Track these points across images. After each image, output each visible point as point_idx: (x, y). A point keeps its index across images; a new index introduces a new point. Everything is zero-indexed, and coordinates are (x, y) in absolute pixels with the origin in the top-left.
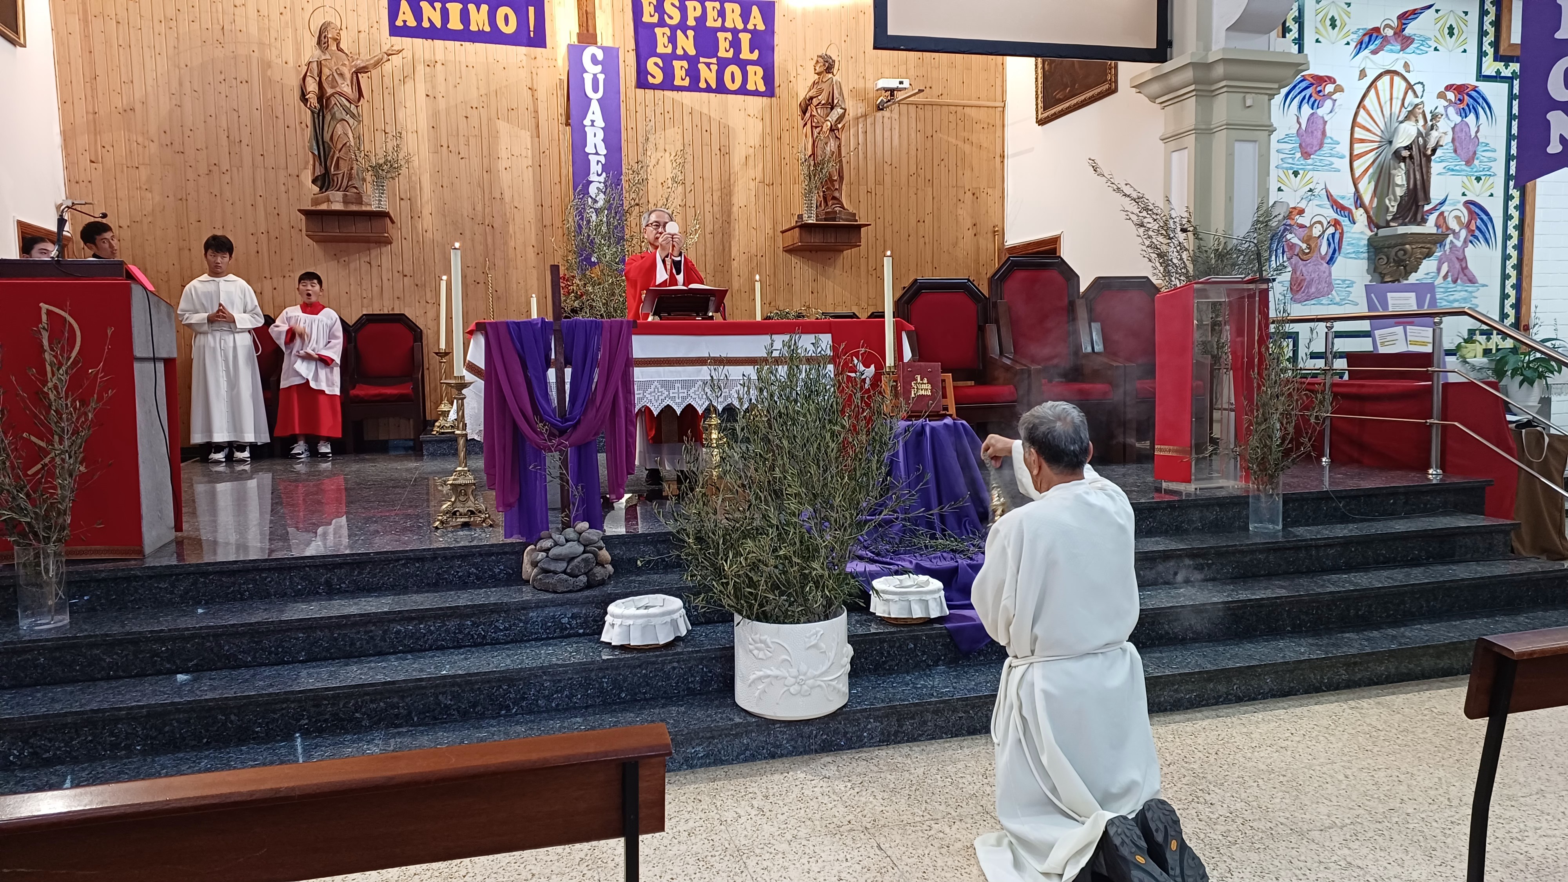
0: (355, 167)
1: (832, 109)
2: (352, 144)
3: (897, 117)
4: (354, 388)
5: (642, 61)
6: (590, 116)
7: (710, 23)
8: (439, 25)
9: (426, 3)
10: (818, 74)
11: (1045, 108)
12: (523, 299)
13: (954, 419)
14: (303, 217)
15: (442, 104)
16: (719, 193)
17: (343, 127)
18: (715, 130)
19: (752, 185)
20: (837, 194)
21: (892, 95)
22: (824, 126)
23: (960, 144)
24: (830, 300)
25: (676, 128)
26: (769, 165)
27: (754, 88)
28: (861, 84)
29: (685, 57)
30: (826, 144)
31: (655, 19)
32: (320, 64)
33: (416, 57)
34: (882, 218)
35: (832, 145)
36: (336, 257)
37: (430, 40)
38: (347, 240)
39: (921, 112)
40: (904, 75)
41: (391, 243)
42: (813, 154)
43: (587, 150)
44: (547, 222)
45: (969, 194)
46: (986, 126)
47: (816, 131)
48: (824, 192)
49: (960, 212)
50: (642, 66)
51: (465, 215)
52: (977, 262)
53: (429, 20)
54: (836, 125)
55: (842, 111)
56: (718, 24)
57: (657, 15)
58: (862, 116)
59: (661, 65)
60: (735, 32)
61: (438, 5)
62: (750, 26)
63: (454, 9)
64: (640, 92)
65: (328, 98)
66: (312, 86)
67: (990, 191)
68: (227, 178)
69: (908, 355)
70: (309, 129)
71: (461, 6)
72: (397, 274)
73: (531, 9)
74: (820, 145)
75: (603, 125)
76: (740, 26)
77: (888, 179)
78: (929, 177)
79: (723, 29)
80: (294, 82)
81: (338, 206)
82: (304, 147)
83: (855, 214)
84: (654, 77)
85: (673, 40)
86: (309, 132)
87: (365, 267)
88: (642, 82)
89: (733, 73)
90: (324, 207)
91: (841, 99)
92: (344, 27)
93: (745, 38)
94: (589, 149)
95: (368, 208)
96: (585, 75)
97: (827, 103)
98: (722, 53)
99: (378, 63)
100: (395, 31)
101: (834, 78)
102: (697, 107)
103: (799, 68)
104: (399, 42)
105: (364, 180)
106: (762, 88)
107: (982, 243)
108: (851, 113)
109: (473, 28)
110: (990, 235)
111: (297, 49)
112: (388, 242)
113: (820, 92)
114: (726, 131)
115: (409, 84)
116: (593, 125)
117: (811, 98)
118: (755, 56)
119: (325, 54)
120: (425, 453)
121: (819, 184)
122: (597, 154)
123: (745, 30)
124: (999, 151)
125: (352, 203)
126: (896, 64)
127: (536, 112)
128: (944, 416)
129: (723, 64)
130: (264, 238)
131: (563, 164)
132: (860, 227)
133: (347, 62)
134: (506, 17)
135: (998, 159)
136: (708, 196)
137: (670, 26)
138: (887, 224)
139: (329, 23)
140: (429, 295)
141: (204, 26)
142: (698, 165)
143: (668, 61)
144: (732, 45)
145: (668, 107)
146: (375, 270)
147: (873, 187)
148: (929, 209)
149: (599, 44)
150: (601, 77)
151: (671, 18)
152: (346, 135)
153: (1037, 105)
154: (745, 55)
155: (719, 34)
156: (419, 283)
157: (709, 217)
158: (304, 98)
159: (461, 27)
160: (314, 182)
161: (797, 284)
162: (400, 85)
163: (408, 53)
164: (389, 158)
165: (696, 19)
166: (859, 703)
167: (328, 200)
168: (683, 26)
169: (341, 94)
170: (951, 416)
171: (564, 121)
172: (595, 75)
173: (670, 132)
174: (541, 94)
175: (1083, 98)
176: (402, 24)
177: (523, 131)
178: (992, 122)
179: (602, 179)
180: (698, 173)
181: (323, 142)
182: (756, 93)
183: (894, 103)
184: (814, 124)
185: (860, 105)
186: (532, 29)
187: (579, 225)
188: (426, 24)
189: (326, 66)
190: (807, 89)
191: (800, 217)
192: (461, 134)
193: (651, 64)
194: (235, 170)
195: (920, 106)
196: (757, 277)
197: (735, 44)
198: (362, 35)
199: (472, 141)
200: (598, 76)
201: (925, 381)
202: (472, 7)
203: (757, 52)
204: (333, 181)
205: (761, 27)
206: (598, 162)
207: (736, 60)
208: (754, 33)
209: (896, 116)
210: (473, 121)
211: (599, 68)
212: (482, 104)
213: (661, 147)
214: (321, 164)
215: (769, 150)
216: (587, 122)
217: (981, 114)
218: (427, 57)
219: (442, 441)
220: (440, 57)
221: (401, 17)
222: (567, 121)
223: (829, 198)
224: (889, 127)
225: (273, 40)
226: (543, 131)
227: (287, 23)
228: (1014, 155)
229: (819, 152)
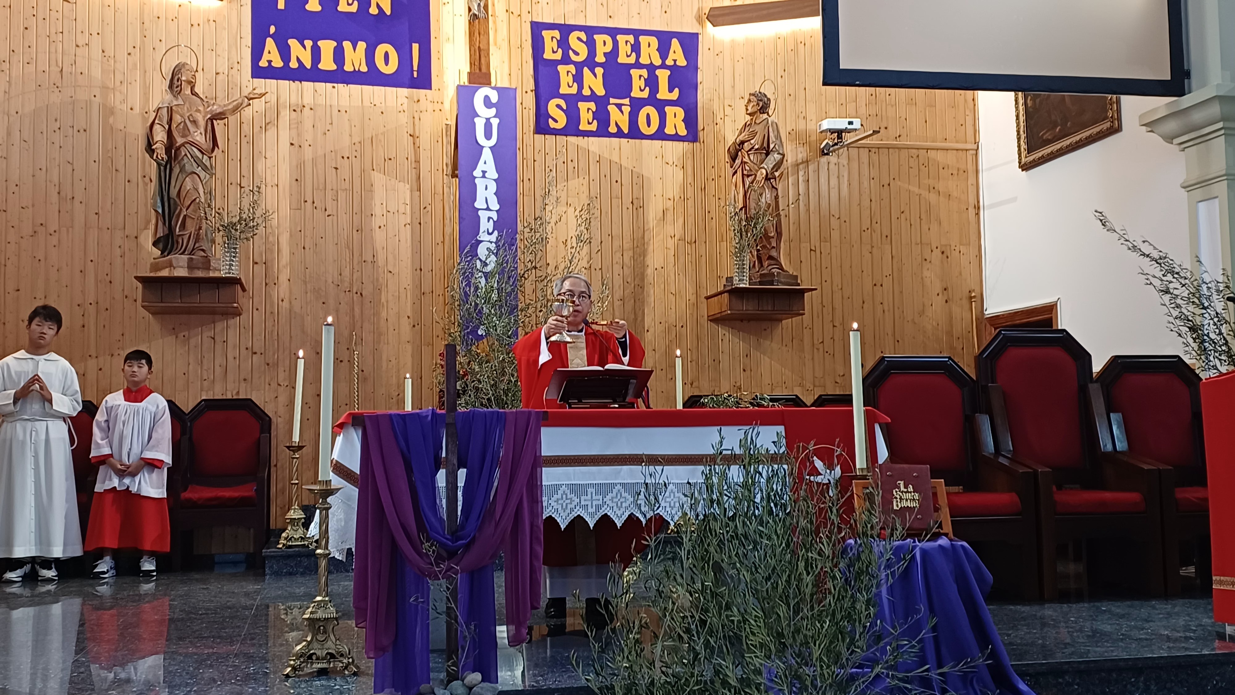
0: (204, 226)
1: (767, 154)
2: (203, 200)
3: (845, 163)
4: (185, 490)
5: (542, 103)
6: (481, 166)
7: (622, 59)
8: (308, 65)
9: (295, 41)
10: (750, 114)
11: (1030, 151)
12: (394, 380)
13: (951, 540)
14: (140, 285)
15: (308, 153)
16: (631, 253)
17: (193, 181)
18: (626, 180)
19: (671, 243)
20: (774, 253)
21: (840, 137)
22: (759, 174)
23: (925, 193)
24: (766, 380)
25: (581, 178)
26: (691, 220)
27: (674, 132)
28: (801, 126)
29: (593, 97)
30: (761, 195)
31: (558, 56)
32: (170, 110)
33: (281, 101)
34: (829, 281)
35: (767, 196)
36: (174, 331)
37: (297, 82)
38: (189, 311)
39: (875, 157)
40: (854, 114)
41: (240, 315)
42: (745, 206)
43: (477, 205)
44: (426, 288)
45: (937, 252)
46: (955, 172)
47: (748, 181)
48: (758, 251)
49: (926, 273)
50: (542, 108)
51: (330, 281)
52: (950, 333)
53: (298, 60)
54: (772, 173)
55: (780, 157)
56: (632, 60)
57: (560, 51)
58: (803, 162)
59: (565, 107)
60: (651, 68)
61: (308, 43)
62: (669, 62)
63: (327, 47)
64: (539, 138)
65: (178, 149)
66: (160, 135)
67: (962, 249)
68: (54, 240)
69: (883, 453)
70: (153, 184)
71: (335, 44)
72: (245, 351)
73: (416, 47)
74: (753, 196)
75: (496, 176)
76: (657, 62)
77: (835, 235)
78: (886, 232)
79: (638, 65)
80: (139, 131)
81: (182, 272)
82: (146, 205)
83: (797, 276)
84: (556, 121)
85: (578, 78)
86: (153, 187)
87: (207, 342)
88: (542, 127)
89: (648, 116)
90: (165, 273)
91: (778, 142)
92: (200, 69)
93: (663, 75)
94: (479, 204)
95: (216, 274)
96: (476, 120)
97: (762, 148)
98: (636, 93)
99: (237, 109)
100: (258, 72)
101: (770, 119)
102: (606, 155)
103: (727, 108)
104: (262, 84)
105: (213, 241)
106: (683, 132)
107: (956, 310)
108: (790, 159)
109: (348, 68)
110: (965, 302)
111: (145, 94)
112: (237, 313)
113: (754, 134)
114: (640, 182)
115: (272, 132)
116: (484, 176)
117: (742, 143)
118: (675, 95)
119: (177, 99)
120: (267, 571)
121: (752, 242)
122: (488, 209)
123: (663, 66)
124: (972, 200)
125: (198, 268)
126: (843, 101)
127: (417, 161)
128: (936, 536)
129: (637, 105)
130: (92, 309)
131: (447, 222)
132: (803, 291)
133: (201, 108)
134: (386, 55)
135: (972, 211)
136: (618, 256)
137: (575, 63)
138: (835, 288)
139: (184, 64)
140: (281, 375)
141: (40, 68)
142: (606, 221)
143: (572, 101)
144: (647, 82)
145: (572, 155)
146: (219, 347)
147: (818, 245)
148: (887, 271)
149: (493, 85)
150: (495, 122)
151: (577, 54)
152: (197, 190)
153: (1019, 146)
154: (663, 94)
155: (633, 71)
156: (270, 362)
157: (618, 281)
158: (150, 149)
159: (334, 67)
160: (155, 244)
161: (724, 359)
162: (261, 132)
163: (271, 98)
164: (244, 216)
165: (605, 54)
167: (170, 265)
168: (591, 63)
169: (192, 144)
170: (946, 535)
171: (450, 172)
172: (488, 120)
173: (574, 183)
174: (424, 142)
175: (1078, 138)
176: (266, 64)
177: (402, 183)
178: (963, 167)
179: (493, 238)
180: (607, 231)
181: (169, 198)
182: (676, 138)
183: (842, 147)
184: (745, 172)
185: (800, 149)
186: (415, 68)
187: (465, 293)
188: (294, 64)
189: (178, 112)
190: (737, 133)
191: (730, 279)
192: (329, 187)
193: (553, 107)
194: (64, 230)
195: (873, 150)
196: (678, 352)
197: (652, 82)
198: (220, 77)
199: (342, 196)
200: (492, 120)
201: (911, 488)
202: (347, 45)
203: (677, 91)
204: (178, 242)
205: (682, 62)
206: (489, 218)
207: (653, 100)
208: (674, 68)
209: (844, 161)
210: (345, 173)
211: (493, 111)
212: (355, 154)
213: (563, 199)
214: (164, 224)
215: (690, 202)
216: (477, 173)
217: (950, 158)
218: (294, 100)
219: (289, 557)
220: (308, 100)
221: (266, 57)
222: (453, 172)
223: (764, 258)
224: (836, 175)
225: (118, 83)
226: (425, 185)
227: (136, 65)
228: (992, 206)
229: (753, 205)
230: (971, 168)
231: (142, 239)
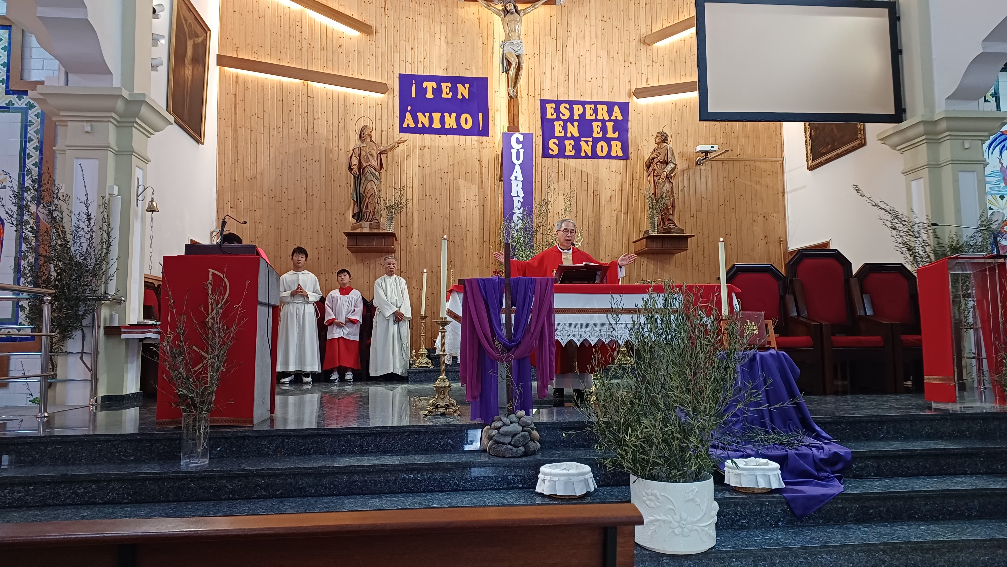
0: (377, 207)
1: (667, 164)
2: (376, 194)
3: (710, 169)
5: (546, 142)
6: (514, 174)
7: (588, 117)
8: (427, 126)
9: (421, 113)
10: (657, 144)
11: (813, 159)
14: (346, 237)
15: (427, 170)
16: (593, 219)
17: (371, 185)
18: (590, 181)
19: (614, 213)
20: (671, 217)
21: (706, 155)
22: (662, 175)
23: (754, 185)
25: (566, 180)
26: (625, 201)
27: (616, 155)
28: (685, 150)
29: (572, 138)
30: (663, 186)
31: (554, 117)
32: (360, 149)
33: (414, 144)
34: (701, 232)
35: (668, 186)
36: (362, 261)
37: (422, 135)
38: (370, 251)
39: (726, 166)
40: (714, 143)
41: (394, 252)
42: (655, 193)
43: (512, 194)
44: (486, 239)
45: (761, 217)
46: (771, 173)
47: (656, 179)
48: (662, 216)
49: (755, 228)
50: (546, 144)
51: (438, 235)
52: (768, 260)
53: (422, 123)
54: (670, 174)
55: (674, 165)
56: (593, 117)
57: (555, 114)
58: (686, 169)
59: (557, 143)
60: (603, 121)
61: (427, 115)
62: (613, 118)
63: (437, 116)
64: (545, 160)
65: (364, 169)
66: (355, 162)
67: (775, 215)
68: (304, 216)
71: (440, 114)
73: (481, 115)
74: (659, 186)
75: (522, 179)
76: (607, 118)
77: (704, 208)
78: (733, 206)
79: (596, 120)
80: (344, 160)
82: (348, 198)
84: (553, 151)
85: (565, 128)
86: (352, 188)
88: (546, 154)
89: (602, 146)
90: (358, 231)
91: (673, 158)
92: (374, 129)
93: (610, 125)
94: (514, 194)
96: (512, 150)
97: (664, 161)
98: (595, 135)
99: (392, 148)
100: (403, 130)
101: (668, 146)
102: (579, 168)
103: (644, 141)
104: (404, 136)
105: (381, 215)
106: (620, 154)
107: (772, 248)
108: (679, 167)
109: (447, 126)
110: (777, 243)
111: (347, 142)
113: (659, 154)
114: (597, 181)
115: (409, 160)
116: (516, 179)
117: (653, 159)
118: (616, 135)
119: (363, 143)
121: (659, 211)
123: (610, 120)
124: (780, 189)
126: (708, 136)
127: (482, 174)
128: (769, 348)
129: (596, 141)
130: (322, 250)
131: (497, 204)
133: (375, 148)
134: (466, 119)
135: (780, 195)
136: (585, 221)
137: (563, 120)
138: (705, 236)
139: (367, 126)
140: (415, 283)
141: (297, 131)
142: (579, 203)
143: (561, 140)
144: (601, 129)
145: (561, 168)
147: (695, 214)
148: (733, 227)
149: (521, 132)
150: (522, 151)
151: (564, 115)
152: (373, 189)
153: (807, 157)
154: (610, 135)
155: (594, 124)
156: (410, 277)
157: (586, 234)
158: (350, 169)
159: (440, 126)
160: (353, 216)
161: (644, 275)
162: (404, 160)
163: (409, 143)
164: (397, 202)
165: (579, 115)
166: (724, 546)
168: (571, 120)
169: (370, 166)
171: (498, 178)
172: (518, 150)
173: (562, 183)
174: (485, 163)
175: (840, 151)
176: (406, 126)
177: (474, 185)
178: (775, 171)
179: (521, 211)
180: (579, 207)
181: (360, 194)
182: (617, 158)
183: (708, 160)
184: (655, 174)
185: (685, 162)
186: (481, 126)
188: (420, 125)
189: (363, 150)
190: (650, 154)
191: (647, 232)
192: (438, 188)
193: (552, 144)
194: (309, 211)
195: (725, 162)
197: (604, 129)
198: (384, 133)
199: (444, 192)
200: (520, 150)
202: (446, 115)
203: (617, 133)
204: (364, 216)
205: (620, 118)
206: (519, 201)
207: (605, 138)
208: (616, 121)
210: (445, 180)
211: (521, 146)
212: (450, 170)
213: (557, 190)
214: (358, 206)
215: (625, 192)
216: (513, 178)
217: (768, 166)
218: (420, 144)
220: (427, 144)
221: (406, 122)
222: (500, 178)
223: (665, 220)
224: (705, 176)
225: (334, 137)
226: (486, 185)
227: (342, 127)
228: (792, 191)
229: (659, 191)
230: (779, 170)
231: (346, 215)
